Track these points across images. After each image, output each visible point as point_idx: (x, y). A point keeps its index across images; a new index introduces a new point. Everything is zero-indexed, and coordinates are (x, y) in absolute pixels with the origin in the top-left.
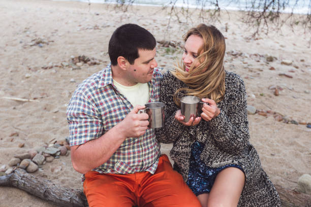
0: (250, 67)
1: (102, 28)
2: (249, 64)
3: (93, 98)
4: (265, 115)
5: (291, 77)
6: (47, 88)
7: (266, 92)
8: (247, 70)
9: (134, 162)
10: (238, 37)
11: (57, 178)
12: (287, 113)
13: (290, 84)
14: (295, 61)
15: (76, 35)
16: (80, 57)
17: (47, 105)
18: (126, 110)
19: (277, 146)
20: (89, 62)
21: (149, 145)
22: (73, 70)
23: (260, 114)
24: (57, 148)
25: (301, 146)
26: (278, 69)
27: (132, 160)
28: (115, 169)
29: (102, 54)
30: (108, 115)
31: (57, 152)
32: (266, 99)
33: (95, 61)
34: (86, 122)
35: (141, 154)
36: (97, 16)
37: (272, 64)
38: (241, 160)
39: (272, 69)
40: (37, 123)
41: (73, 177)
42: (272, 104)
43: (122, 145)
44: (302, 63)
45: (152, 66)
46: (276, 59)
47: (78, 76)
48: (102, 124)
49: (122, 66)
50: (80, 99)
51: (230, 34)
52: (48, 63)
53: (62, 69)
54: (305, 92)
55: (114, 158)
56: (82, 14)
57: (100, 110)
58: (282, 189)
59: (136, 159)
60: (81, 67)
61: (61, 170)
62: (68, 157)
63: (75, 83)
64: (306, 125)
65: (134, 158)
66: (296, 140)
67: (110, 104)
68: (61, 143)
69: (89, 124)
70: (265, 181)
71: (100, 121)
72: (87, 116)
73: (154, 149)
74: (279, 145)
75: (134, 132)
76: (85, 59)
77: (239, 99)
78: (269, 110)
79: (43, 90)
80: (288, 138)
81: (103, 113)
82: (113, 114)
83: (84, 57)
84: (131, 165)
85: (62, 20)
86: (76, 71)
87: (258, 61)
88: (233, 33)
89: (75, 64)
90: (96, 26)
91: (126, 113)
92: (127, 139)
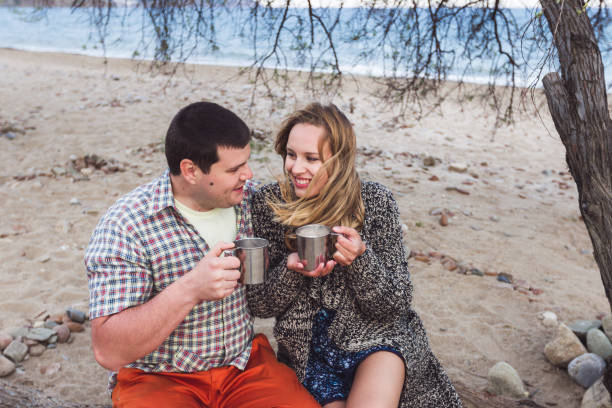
0: (396, 176)
1: (127, 105)
2: (393, 170)
3: (137, 230)
4: (426, 261)
5: (467, 194)
6: (26, 215)
7: (427, 220)
8: (392, 180)
9: (208, 350)
10: (372, 122)
11: (53, 386)
12: (463, 257)
13: (465, 206)
14: (472, 164)
15: (78, 116)
16: (87, 158)
17: (28, 248)
18: (197, 254)
19: (450, 314)
20: (105, 168)
21: (236, 319)
22: (75, 181)
23: (416, 259)
24: (51, 328)
25: (490, 314)
26: (444, 179)
27: (204, 347)
28: (175, 364)
29: (128, 152)
30: (164, 263)
31: (52, 336)
32: (427, 232)
33: (116, 165)
34: (123, 273)
35: (221, 335)
36: (117, 82)
37: (434, 171)
38: (397, 339)
39: (434, 178)
40: (9, 283)
41: (84, 383)
42: (438, 241)
43: (188, 318)
44: (483, 168)
45: (243, 178)
46: (441, 162)
47: (84, 193)
48: (152, 278)
49: (189, 177)
50: (113, 233)
51: (358, 118)
52: (26, 168)
53: (53, 181)
54: (492, 219)
55: (171, 343)
56: (87, 77)
57: (149, 253)
58: (465, 389)
59: (213, 345)
60: (91, 177)
61: (60, 369)
62: (72, 346)
63: (79, 207)
64: (496, 277)
65: (209, 342)
66: (481, 302)
67: (167, 241)
68: (58, 320)
69: (128, 276)
70: (436, 375)
71: (149, 272)
72: (126, 264)
73: (244, 325)
74: (454, 312)
75: (214, 290)
76: (98, 162)
77: (388, 226)
78: (433, 251)
79: (19, 220)
80: (467, 300)
81: (154, 258)
82: (173, 260)
83: (95, 157)
84: (204, 355)
85: (50, 88)
86: (81, 183)
87: (410, 166)
88: (364, 116)
89: (79, 170)
90: (115, 101)
91: (196, 259)
92: (196, 307)
